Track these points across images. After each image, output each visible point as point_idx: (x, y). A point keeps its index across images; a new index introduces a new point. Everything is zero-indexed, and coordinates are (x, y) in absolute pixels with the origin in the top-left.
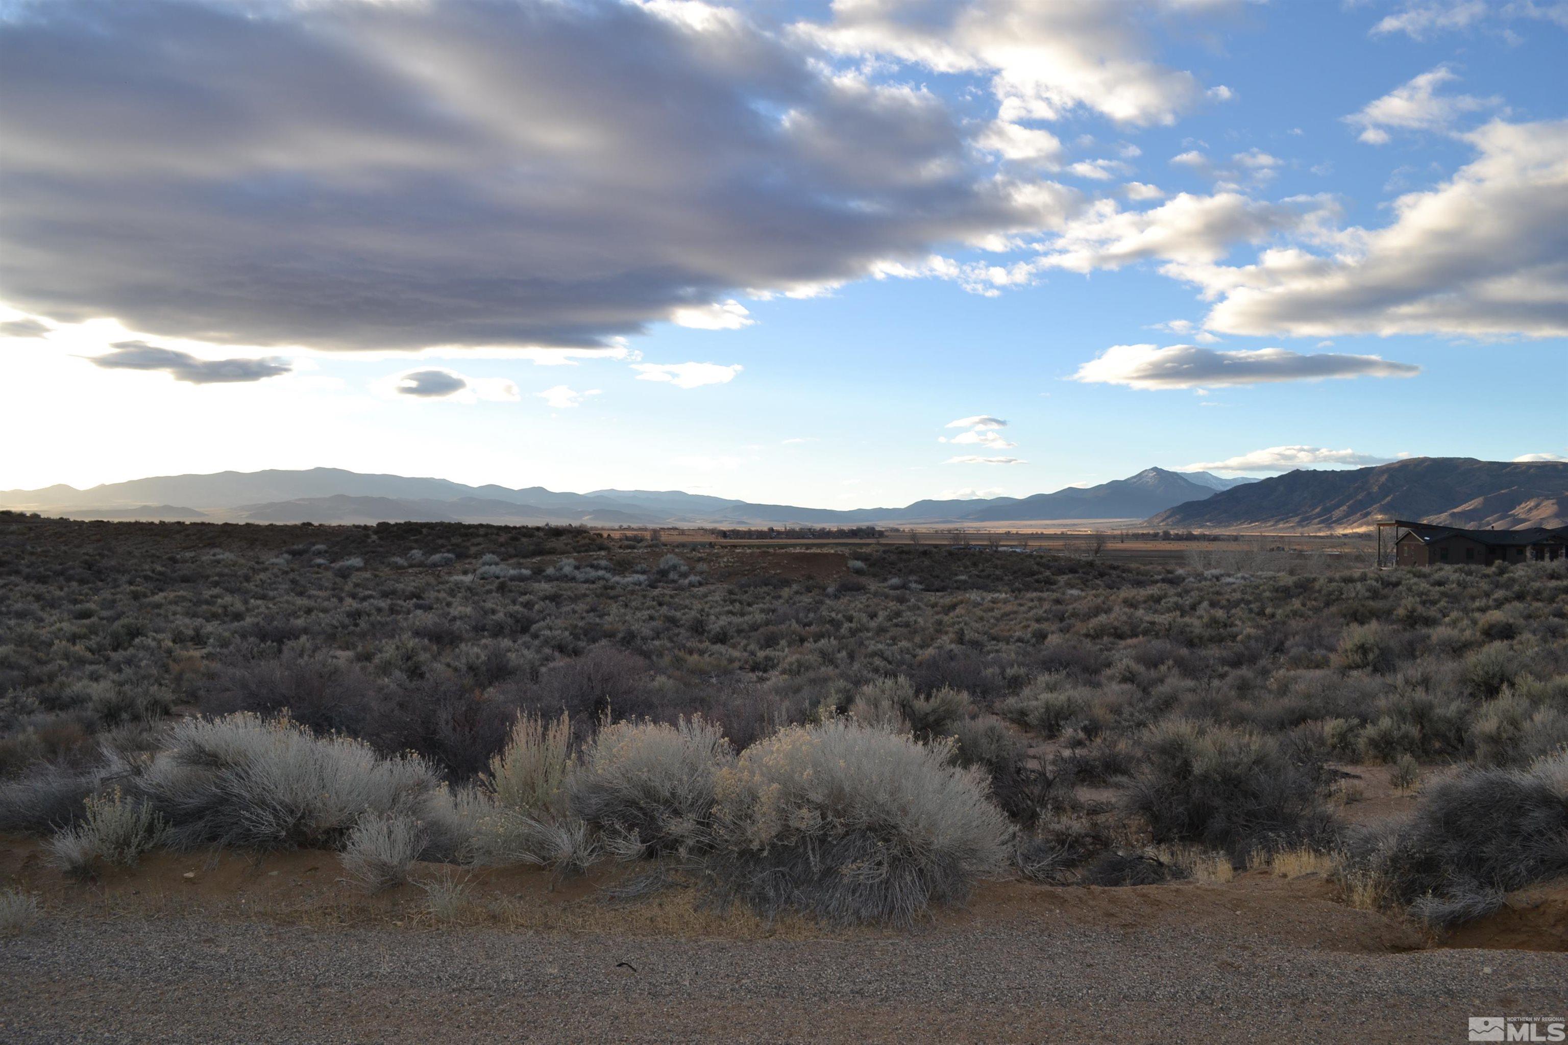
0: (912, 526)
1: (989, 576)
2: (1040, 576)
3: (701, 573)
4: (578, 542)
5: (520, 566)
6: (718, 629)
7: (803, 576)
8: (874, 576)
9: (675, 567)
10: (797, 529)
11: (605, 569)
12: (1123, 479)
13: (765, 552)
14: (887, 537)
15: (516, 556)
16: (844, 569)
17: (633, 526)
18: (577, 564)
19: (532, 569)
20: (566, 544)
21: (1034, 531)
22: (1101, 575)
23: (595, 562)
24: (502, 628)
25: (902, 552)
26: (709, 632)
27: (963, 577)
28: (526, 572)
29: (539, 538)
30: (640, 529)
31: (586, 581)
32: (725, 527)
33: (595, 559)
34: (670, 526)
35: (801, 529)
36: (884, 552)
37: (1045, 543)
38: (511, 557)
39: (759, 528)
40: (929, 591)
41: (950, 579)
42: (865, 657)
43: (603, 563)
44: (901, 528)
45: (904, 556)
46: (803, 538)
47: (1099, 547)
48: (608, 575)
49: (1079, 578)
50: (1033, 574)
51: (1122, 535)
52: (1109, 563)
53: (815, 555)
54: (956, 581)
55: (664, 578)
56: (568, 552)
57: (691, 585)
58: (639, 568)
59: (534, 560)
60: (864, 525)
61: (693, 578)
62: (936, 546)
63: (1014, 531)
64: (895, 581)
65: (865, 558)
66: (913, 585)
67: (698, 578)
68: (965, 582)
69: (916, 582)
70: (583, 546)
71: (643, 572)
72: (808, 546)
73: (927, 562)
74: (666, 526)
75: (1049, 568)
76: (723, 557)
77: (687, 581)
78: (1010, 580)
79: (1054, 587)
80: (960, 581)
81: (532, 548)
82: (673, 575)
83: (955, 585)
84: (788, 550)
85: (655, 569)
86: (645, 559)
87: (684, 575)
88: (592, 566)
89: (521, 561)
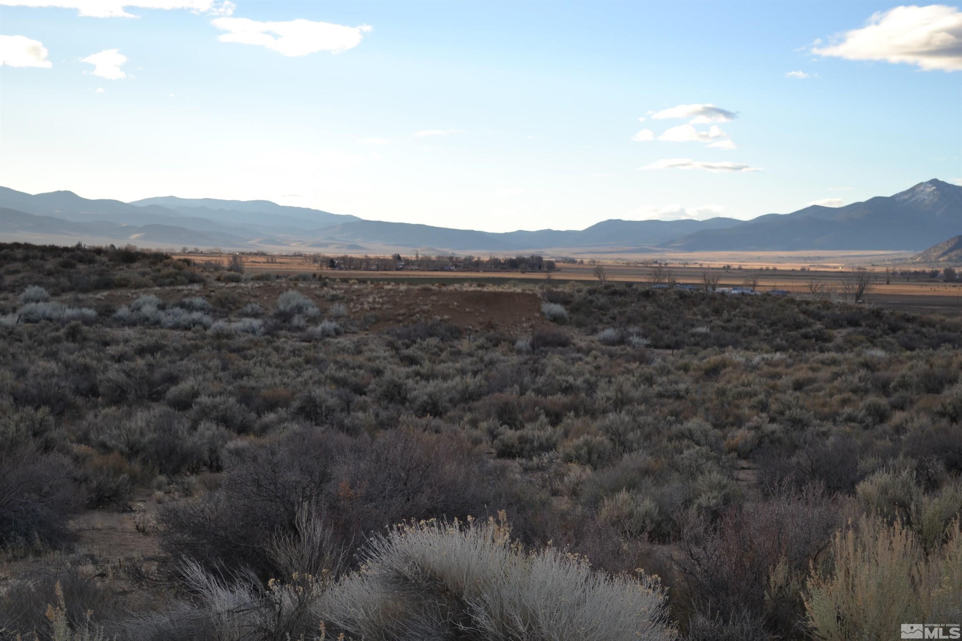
0: (592, 256)
1: (738, 328)
2: (809, 330)
3: (337, 318)
4: (159, 271)
5: (79, 303)
6: (425, 398)
7: (481, 324)
8: (579, 325)
9: (299, 309)
10: (433, 257)
11: (202, 309)
12: (889, 195)
13: (425, 290)
14: (559, 270)
15: (71, 289)
16: (537, 315)
17: (203, 248)
18: (161, 302)
19: (96, 308)
20: (144, 274)
21: (764, 266)
22: (893, 329)
23: (187, 300)
24: (124, 392)
25: (615, 293)
26: (412, 402)
27: (702, 330)
28: (90, 313)
29: (103, 264)
30: (212, 254)
31: (176, 327)
32: (331, 252)
33: (186, 296)
34: (255, 250)
35: (439, 257)
36: (590, 292)
37: (782, 285)
38: (64, 290)
39: (381, 255)
40: (656, 347)
41: (685, 332)
42: (670, 439)
43: (198, 301)
44: (578, 258)
45: (618, 299)
46: (442, 270)
47: (862, 289)
48: (207, 319)
49: (862, 333)
50: (798, 326)
51: (887, 272)
52: (900, 312)
53: (496, 294)
54: (693, 335)
55: (287, 324)
56: (146, 286)
57: (326, 334)
58: (248, 309)
59: (98, 296)
60: (527, 253)
61: (326, 325)
62: (629, 284)
63: (735, 265)
64: (609, 333)
65: (565, 301)
66: (635, 340)
67: (334, 325)
68: (705, 336)
69: (638, 334)
70: (168, 277)
71: (256, 315)
72: (481, 282)
73: (650, 308)
74: (248, 250)
75: (820, 318)
76: (367, 295)
77: (319, 329)
78: (767, 335)
79: (829, 345)
80: (700, 335)
81: (94, 278)
82: (297, 320)
83: (692, 339)
84: (451, 288)
85: (272, 312)
86: (255, 297)
87: (314, 320)
88: (182, 305)
89: (81, 296)
